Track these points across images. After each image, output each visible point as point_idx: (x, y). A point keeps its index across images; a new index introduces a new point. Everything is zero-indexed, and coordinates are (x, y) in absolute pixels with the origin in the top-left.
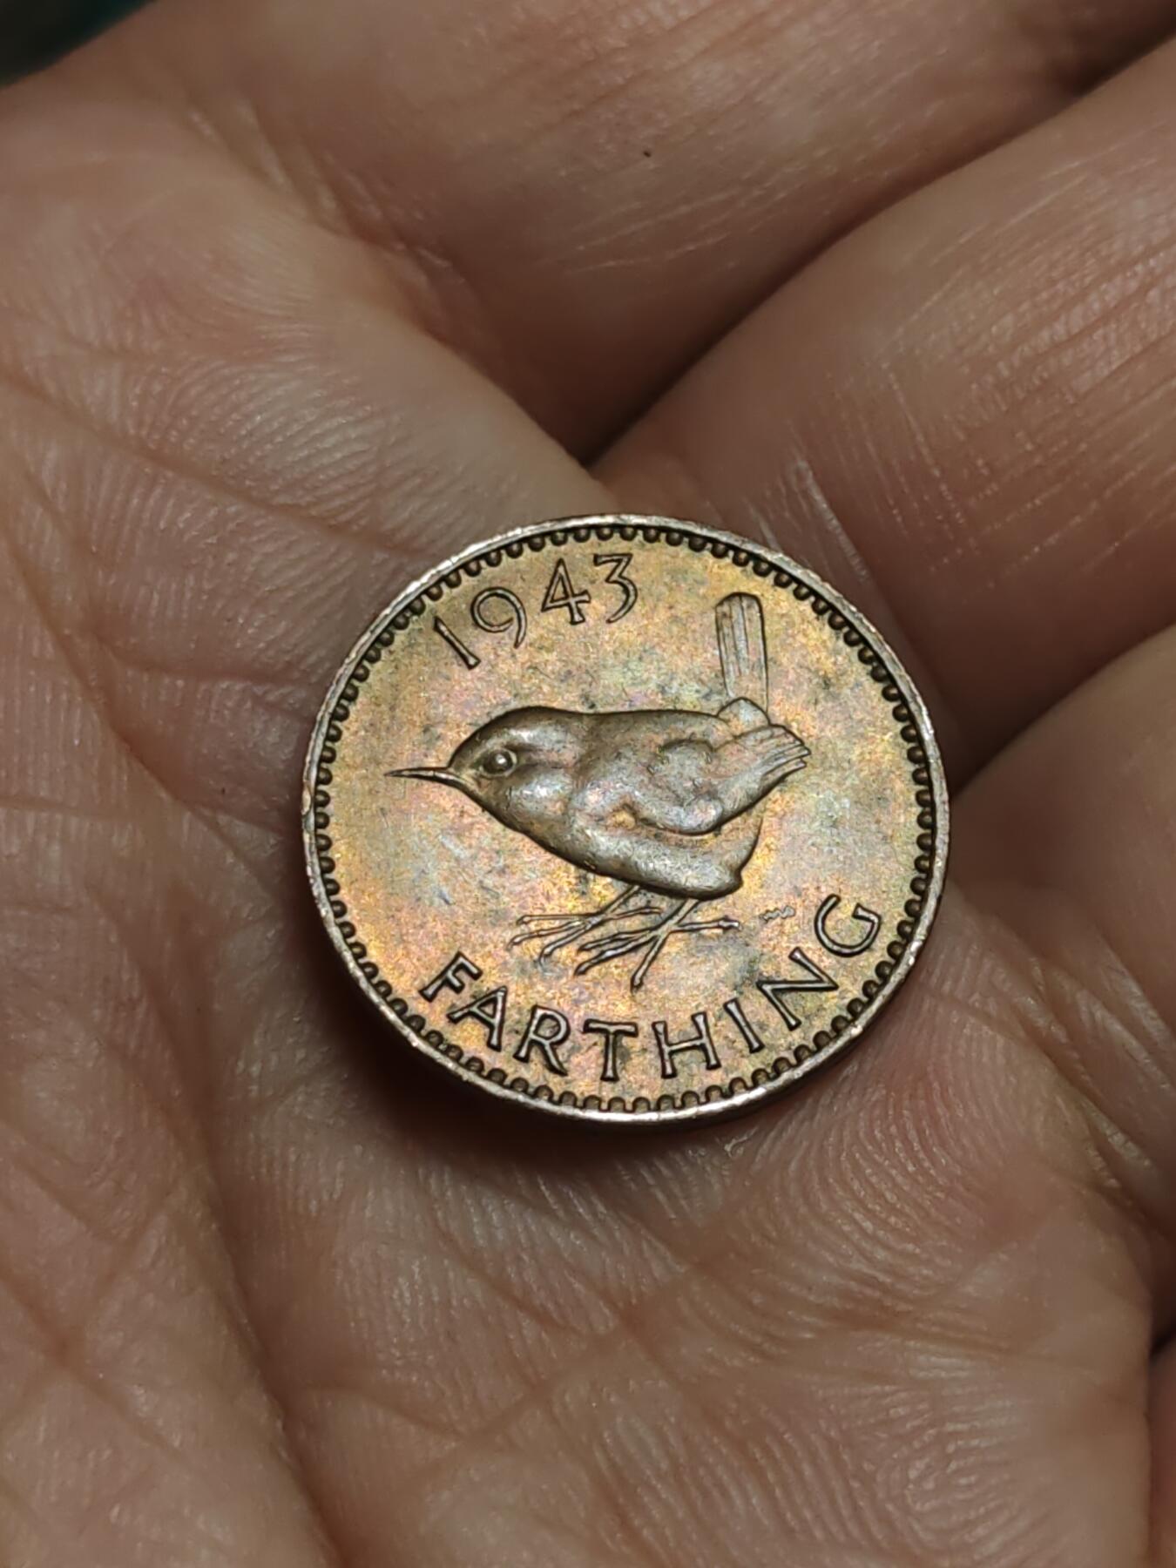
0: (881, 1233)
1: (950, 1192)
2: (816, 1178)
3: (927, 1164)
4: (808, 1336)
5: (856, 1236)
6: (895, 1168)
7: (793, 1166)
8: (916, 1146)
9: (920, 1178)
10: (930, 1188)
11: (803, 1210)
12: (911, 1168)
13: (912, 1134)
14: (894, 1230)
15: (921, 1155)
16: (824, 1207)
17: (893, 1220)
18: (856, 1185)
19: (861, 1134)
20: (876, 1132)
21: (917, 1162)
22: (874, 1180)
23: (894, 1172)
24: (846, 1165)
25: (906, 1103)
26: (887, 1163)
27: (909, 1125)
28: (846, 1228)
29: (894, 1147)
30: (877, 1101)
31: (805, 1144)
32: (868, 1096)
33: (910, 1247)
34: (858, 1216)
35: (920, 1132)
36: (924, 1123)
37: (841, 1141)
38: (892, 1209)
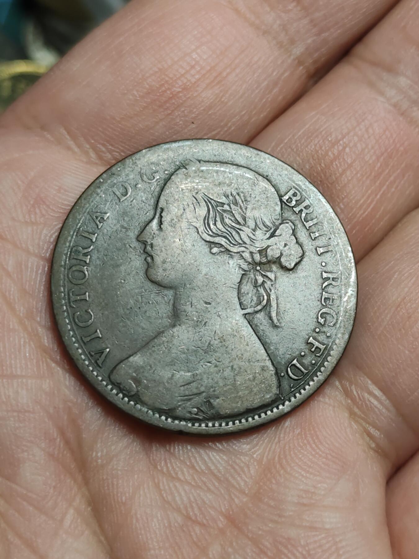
0: (308, 475)
1: (327, 458)
2: (284, 461)
3: (318, 451)
4: (290, 513)
5: (300, 477)
6: (308, 453)
7: (276, 459)
8: (314, 446)
9: (317, 455)
10: (320, 458)
11: (282, 472)
12: (313, 453)
13: (312, 442)
14: (311, 473)
15: (316, 448)
16: (289, 469)
17: (311, 470)
18: (297, 461)
19: (296, 445)
20: (300, 443)
21: (314, 450)
22: (303, 458)
23: (308, 455)
24: (293, 455)
25: (308, 433)
26: (305, 453)
27: (310, 439)
28: (297, 475)
29: (307, 447)
30: (299, 433)
31: (278, 450)
32: (295, 432)
33: (318, 478)
34: (300, 471)
35: (314, 441)
36: (314, 438)
37: (290, 447)
38: (310, 467)
